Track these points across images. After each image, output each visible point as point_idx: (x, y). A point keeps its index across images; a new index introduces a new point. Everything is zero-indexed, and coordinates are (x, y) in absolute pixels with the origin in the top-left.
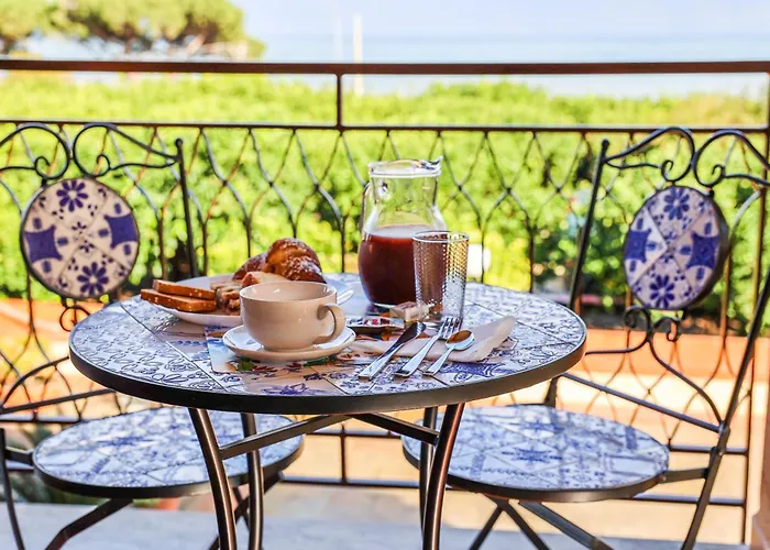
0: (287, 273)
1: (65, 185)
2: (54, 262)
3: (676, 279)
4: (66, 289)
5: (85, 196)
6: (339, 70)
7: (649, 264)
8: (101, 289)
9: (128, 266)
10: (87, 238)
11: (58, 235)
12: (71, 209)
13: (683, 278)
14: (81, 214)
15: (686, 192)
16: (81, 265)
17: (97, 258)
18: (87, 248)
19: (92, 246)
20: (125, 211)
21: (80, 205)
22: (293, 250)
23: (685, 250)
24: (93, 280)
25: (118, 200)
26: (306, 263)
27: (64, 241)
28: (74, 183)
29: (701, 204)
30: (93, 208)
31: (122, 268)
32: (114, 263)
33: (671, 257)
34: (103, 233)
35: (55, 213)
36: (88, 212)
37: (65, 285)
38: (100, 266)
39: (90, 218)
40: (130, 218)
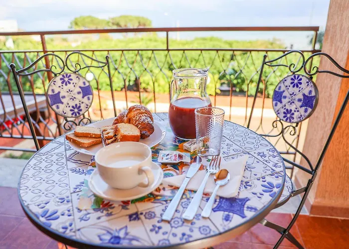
1: (63, 76)
2: (60, 105)
3: (295, 111)
4: (65, 115)
5: (71, 80)
7: (283, 104)
8: (79, 113)
9: (89, 105)
10: (73, 95)
11: (61, 95)
12: (66, 85)
13: (298, 111)
14: (70, 86)
15: (301, 77)
16: (71, 105)
17: (77, 102)
18: (73, 99)
19: (75, 98)
20: (87, 84)
21: (70, 83)
22: (138, 111)
23: (299, 100)
24: (76, 110)
25: (84, 80)
26: (144, 118)
27: (64, 97)
28: (67, 75)
29: (307, 82)
30: (75, 84)
31: (87, 105)
32: (84, 104)
33: (293, 102)
34: (79, 93)
35: (60, 87)
36: (73, 85)
37: (65, 113)
38: (78, 105)
39: (74, 88)
40: (89, 87)
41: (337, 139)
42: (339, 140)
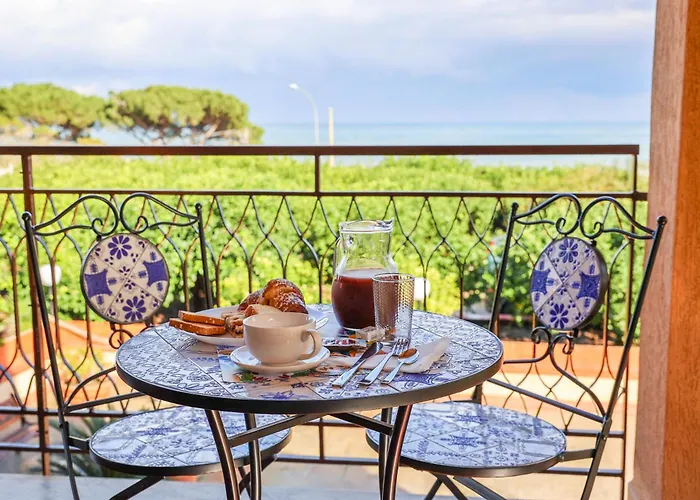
0: (279, 305)
1: (114, 239)
2: (105, 297)
3: (569, 307)
4: (114, 317)
5: (129, 247)
6: (317, 152)
7: (549, 296)
8: (140, 317)
9: (160, 299)
10: (130, 278)
11: (109, 276)
12: (119, 257)
13: (574, 306)
14: (126, 261)
15: (575, 242)
16: (125, 299)
17: (137, 293)
18: (130, 285)
19: (134, 284)
20: (158, 258)
21: (125, 254)
22: (283, 288)
23: (575, 285)
24: (134, 309)
25: (154, 251)
26: (292, 297)
27: (113, 281)
28: (121, 238)
29: (587, 251)
30: (135, 256)
31: (156, 300)
32: (150, 297)
33: (565, 290)
34: (142, 275)
35: (107, 260)
36: (131, 259)
37: (114, 314)
38: (140, 299)
39: (133, 264)
40: (162, 263)
41: (686, 379)
42: (689, 380)
